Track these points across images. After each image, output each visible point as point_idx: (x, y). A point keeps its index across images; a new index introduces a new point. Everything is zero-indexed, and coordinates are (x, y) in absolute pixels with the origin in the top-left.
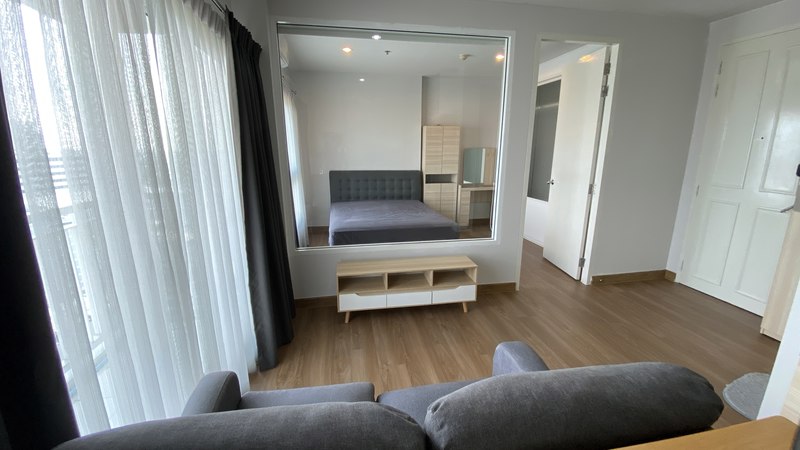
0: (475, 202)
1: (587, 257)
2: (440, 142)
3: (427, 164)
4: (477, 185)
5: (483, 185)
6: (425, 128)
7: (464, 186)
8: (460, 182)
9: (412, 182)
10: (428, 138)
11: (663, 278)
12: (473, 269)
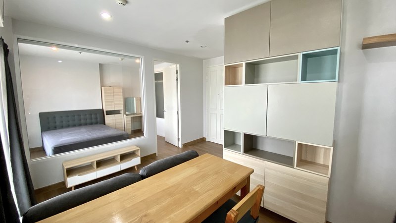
0: (134, 122)
1: (180, 138)
2: (113, 94)
3: (106, 105)
4: (134, 114)
5: (136, 114)
6: (103, 88)
7: (127, 115)
8: (125, 113)
9: (98, 115)
10: (105, 92)
11: (203, 140)
12: (138, 150)
